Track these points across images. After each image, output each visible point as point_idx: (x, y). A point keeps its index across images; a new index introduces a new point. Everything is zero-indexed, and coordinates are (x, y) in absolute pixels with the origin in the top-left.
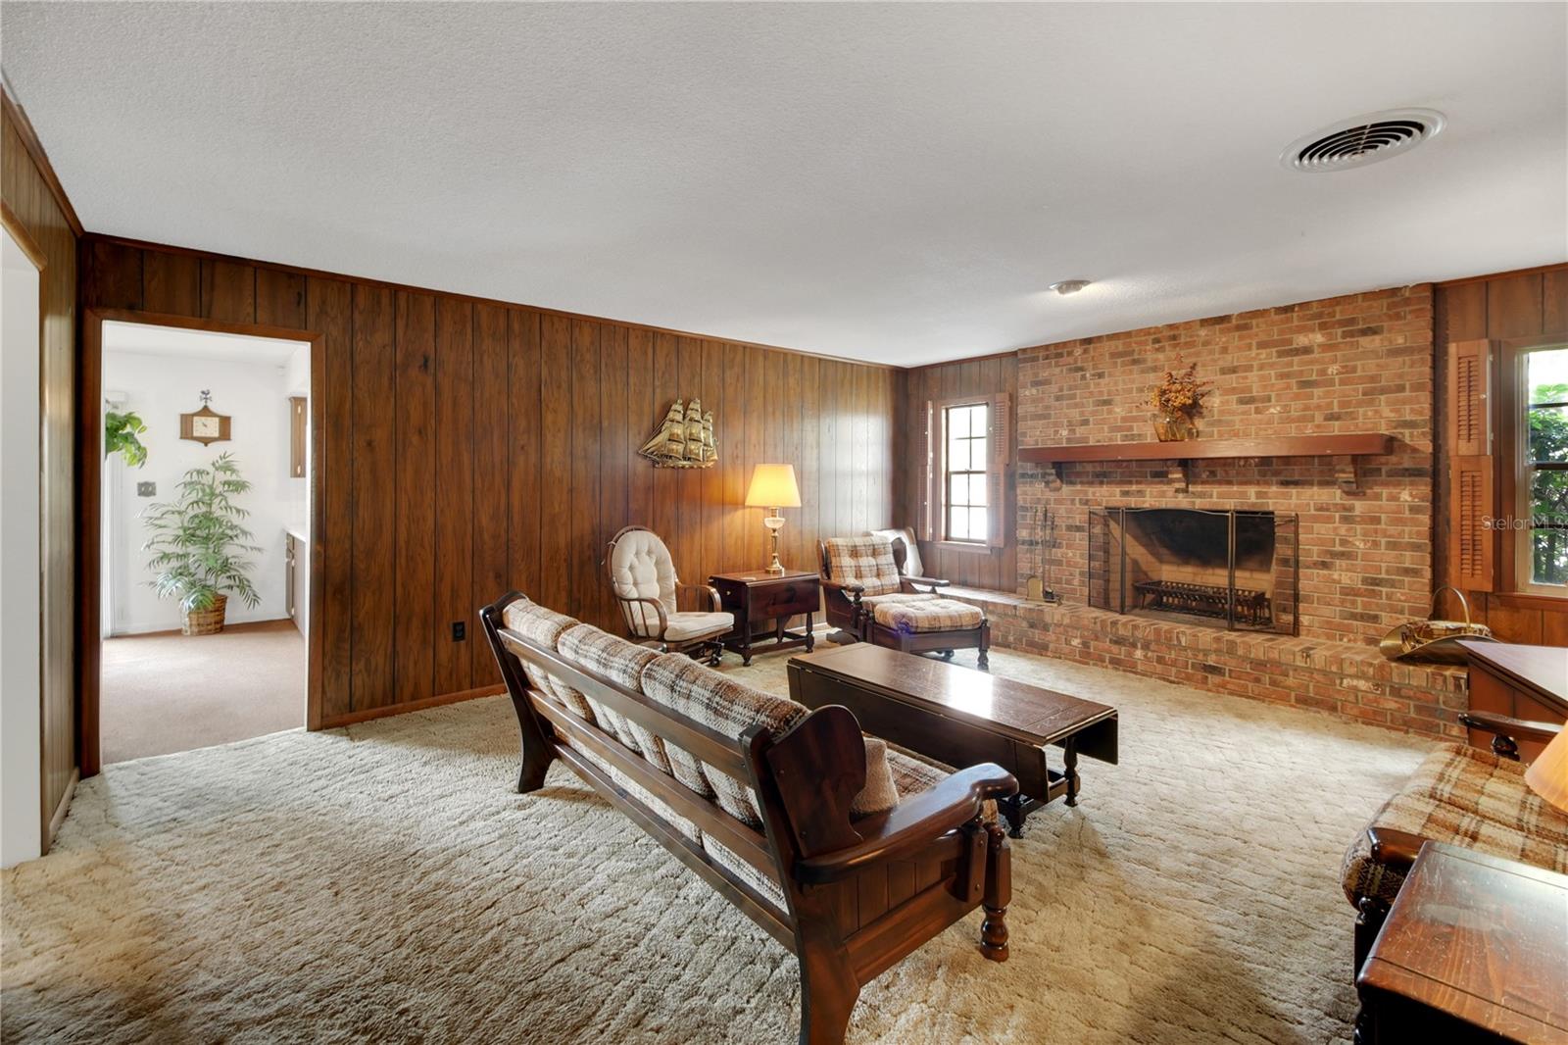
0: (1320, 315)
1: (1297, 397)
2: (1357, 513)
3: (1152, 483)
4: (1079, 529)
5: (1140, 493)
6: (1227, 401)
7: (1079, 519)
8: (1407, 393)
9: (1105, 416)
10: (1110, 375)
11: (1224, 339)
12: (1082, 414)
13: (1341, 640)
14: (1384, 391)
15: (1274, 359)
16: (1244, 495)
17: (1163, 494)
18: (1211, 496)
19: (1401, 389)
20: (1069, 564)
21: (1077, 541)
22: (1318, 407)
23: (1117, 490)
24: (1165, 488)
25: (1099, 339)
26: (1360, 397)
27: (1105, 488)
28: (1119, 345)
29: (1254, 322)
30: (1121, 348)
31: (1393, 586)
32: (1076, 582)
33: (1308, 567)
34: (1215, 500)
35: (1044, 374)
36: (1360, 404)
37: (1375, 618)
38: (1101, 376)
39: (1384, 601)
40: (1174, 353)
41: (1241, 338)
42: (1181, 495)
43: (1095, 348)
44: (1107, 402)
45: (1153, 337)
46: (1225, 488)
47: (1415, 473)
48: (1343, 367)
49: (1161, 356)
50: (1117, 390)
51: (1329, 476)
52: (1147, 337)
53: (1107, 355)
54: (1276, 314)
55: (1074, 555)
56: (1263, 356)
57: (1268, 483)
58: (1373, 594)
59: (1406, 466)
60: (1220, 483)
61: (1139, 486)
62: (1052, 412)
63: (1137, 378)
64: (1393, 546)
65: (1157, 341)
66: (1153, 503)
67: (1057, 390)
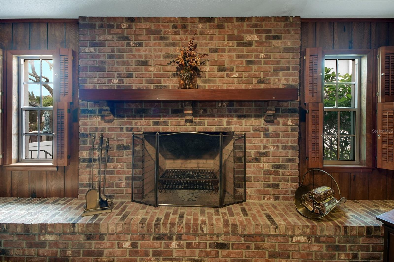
0: (256, 26)
1: (245, 70)
2: (270, 132)
3: (172, 116)
4: (125, 148)
5: (166, 123)
6: (213, 69)
7: (126, 141)
8: (290, 71)
9: (143, 72)
10: (146, 45)
11: (211, 32)
12: (128, 69)
13: (264, 199)
14: (282, 69)
15: (235, 47)
16: (221, 123)
17: (178, 124)
18: (204, 124)
19: (288, 69)
20: (118, 173)
21: (125, 157)
22: (255, 76)
23: (151, 121)
24: (179, 119)
25: (139, 19)
26: (272, 71)
27: (143, 120)
28: (152, 26)
29: (226, 24)
30: (153, 28)
31: (285, 168)
32: (123, 185)
33: (250, 162)
34: (206, 126)
35: (101, 38)
36: (272, 75)
37: (277, 186)
38: (140, 45)
39: (281, 176)
40: (185, 36)
41: (220, 32)
42: (188, 124)
43: (136, 26)
44: (145, 63)
45: (173, 24)
46: (211, 120)
47: (292, 111)
48: (266, 55)
49: (177, 37)
50: (151, 55)
51: (259, 113)
52: (169, 23)
53: (144, 31)
54: (236, 21)
55: (122, 166)
56: (230, 45)
57: (232, 116)
58: (277, 173)
59: (289, 107)
60: (209, 116)
61: (165, 119)
62: (106, 66)
63: (164, 50)
64: (285, 148)
65: (175, 27)
66: (173, 129)
67: (110, 51)
